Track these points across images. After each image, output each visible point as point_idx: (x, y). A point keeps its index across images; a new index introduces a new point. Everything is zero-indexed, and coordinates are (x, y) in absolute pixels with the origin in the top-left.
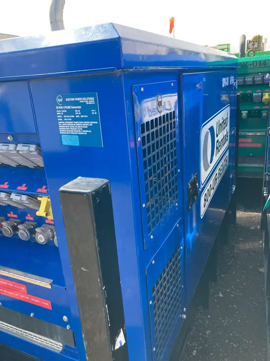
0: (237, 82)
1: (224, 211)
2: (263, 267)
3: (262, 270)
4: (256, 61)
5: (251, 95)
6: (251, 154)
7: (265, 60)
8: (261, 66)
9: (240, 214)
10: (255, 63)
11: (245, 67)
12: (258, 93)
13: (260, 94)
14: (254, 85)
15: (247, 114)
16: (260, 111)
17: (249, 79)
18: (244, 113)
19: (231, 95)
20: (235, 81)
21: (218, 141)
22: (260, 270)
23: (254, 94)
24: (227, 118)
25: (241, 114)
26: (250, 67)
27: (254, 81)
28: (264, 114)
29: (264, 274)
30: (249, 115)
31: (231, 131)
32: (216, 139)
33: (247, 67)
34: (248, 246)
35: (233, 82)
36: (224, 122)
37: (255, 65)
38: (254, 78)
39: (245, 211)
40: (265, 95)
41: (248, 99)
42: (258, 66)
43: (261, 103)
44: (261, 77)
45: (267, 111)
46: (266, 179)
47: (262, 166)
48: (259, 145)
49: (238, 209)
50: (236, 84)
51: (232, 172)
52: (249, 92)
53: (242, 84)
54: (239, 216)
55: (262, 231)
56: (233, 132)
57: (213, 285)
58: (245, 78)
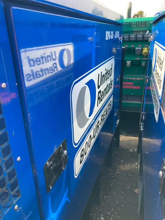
0: (122, 37)
1: (112, 135)
2: (138, 188)
3: (136, 191)
4: (139, 22)
5: (134, 49)
6: (132, 94)
7: (146, 22)
8: (143, 26)
9: (123, 138)
10: (138, 23)
11: (130, 26)
12: (139, 47)
13: (141, 48)
14: (137, 41)
15: (130, 64)
16: (140, 62)
17: (133, 36)
18: (129, 63)
19: (118, 48)
20: (120, 36)
21: (100, 92)
22: (135, 191)
23: (136, 48)
24: (111, 69)
25: (126, 63)
26: (133, 26)
27: (136, 38)
28: (143, 64)
29: (138, 194)
30: (132, 64)
31: (115, 79)
32: (97, 90)
33: (132, 26)
34: (127, 167)
35: (118, 37)
36: (108, 73)
37: (138, 25)
38: (137, 35)
39: (127, 136)
40: (144, 49)
41: (132, 51)
42: (140, 26)
43: (141, 55)
44: (142, 35)
45: (145, 62)
46: (142, 118)
47: (140, 102)
48: (139, 88)
49: (122, 134)
50: (121, 39)
51: (116, 111)
52: (132, 46)
53: (127, 40)
54: (122, 140)
55: (138, 154)
56: (117, 80)
57: (96, 208)
58: (130, 35)
